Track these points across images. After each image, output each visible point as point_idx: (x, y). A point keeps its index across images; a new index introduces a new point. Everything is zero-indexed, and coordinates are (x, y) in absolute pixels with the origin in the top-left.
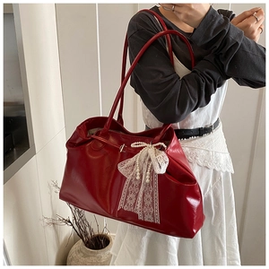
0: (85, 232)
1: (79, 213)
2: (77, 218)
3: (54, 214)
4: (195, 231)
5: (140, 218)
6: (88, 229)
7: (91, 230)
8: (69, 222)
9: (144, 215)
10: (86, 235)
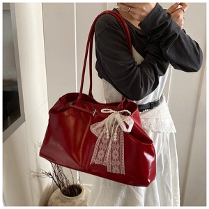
0: (62, 182)
1: (58, 168)
2: (57, 171)
3: (39, 169)
4: (149, 181)
5: (109, 171)
6: (65, 181)
7: (67, 181)
8: (50, 174)
9: (112, 168)
10: (63, 185)
